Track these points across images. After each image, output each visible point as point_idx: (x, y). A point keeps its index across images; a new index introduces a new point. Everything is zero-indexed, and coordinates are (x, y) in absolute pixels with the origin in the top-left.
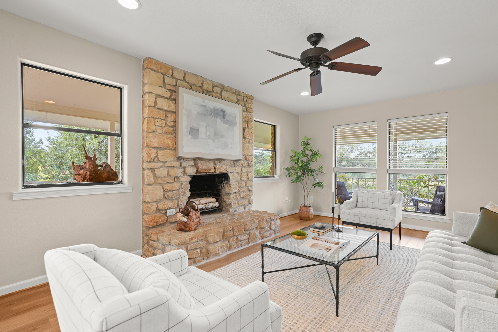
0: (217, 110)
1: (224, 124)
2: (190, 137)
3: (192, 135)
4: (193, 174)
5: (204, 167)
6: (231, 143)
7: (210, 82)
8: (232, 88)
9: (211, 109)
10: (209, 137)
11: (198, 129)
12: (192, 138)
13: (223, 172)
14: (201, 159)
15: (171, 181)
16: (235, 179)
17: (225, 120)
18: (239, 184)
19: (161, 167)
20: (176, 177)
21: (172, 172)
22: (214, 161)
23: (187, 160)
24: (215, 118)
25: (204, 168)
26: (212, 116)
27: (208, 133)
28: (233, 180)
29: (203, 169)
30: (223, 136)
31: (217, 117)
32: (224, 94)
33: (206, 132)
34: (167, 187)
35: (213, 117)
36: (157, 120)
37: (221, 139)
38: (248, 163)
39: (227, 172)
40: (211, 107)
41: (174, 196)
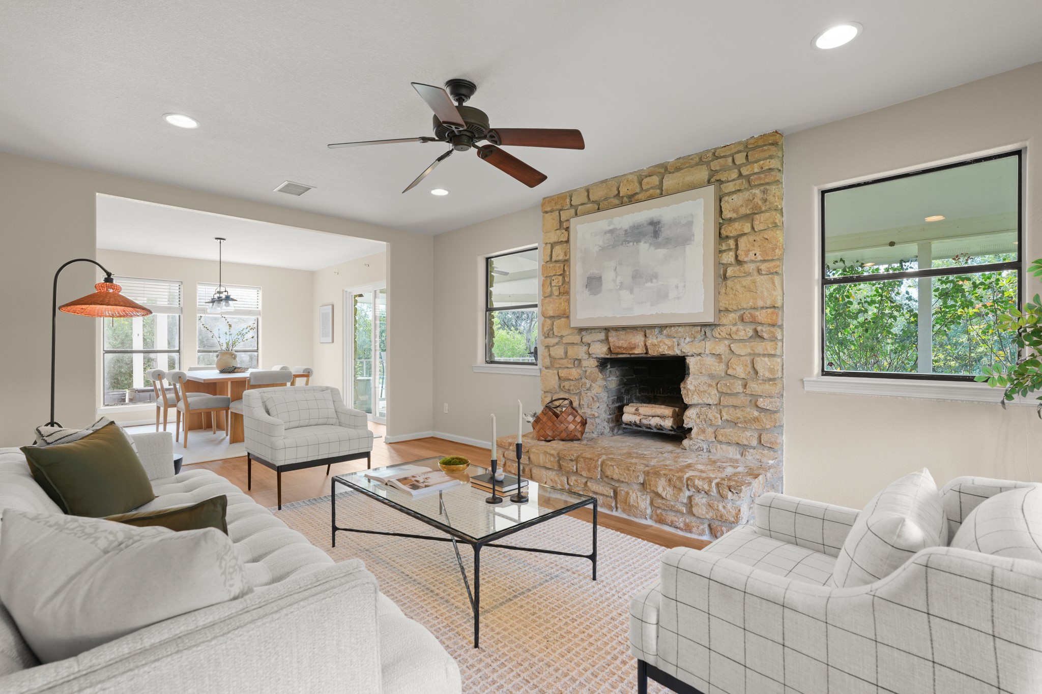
0: (640, 226)
1: (656, 249)
2: (587, 292)
3: (590, 290)
4: (603, 356)
5: (621, 343)
6: (677, 287)
7: (630, 177)
8: (690, 156)
9: (626, 231)
10: (621, 286)
11: (601, 277)
12: (591, 294)
13: (666, 353)
14: (617, 329)
15: (570, 366)
16: (703, 371)
17: (660, 239)
18: (719, 385)
19: (557, 344)
20: (577, 359)
21: (571, 352)
22: (645, 330)
23: (593, 331)
24: (635, 244)
25: (620, 345)
26: (629, 242)
27: (619, 278)
28: (697, 372)
29: (619, 347)
30: (654, 276)
31: (639, 241)
32: (670, 182)
33: (616, 277)
34: (563, 373)
35: (631, 244)
36: (554, 278)
37: (649, 284)
38: (756, 331)
39: (684, 353)
40: (626, 226)
41: (571, 388)
